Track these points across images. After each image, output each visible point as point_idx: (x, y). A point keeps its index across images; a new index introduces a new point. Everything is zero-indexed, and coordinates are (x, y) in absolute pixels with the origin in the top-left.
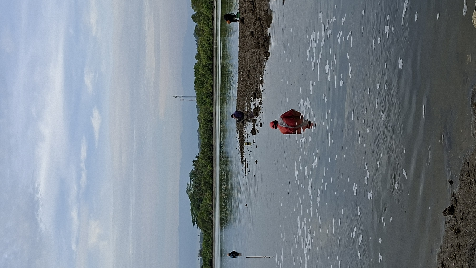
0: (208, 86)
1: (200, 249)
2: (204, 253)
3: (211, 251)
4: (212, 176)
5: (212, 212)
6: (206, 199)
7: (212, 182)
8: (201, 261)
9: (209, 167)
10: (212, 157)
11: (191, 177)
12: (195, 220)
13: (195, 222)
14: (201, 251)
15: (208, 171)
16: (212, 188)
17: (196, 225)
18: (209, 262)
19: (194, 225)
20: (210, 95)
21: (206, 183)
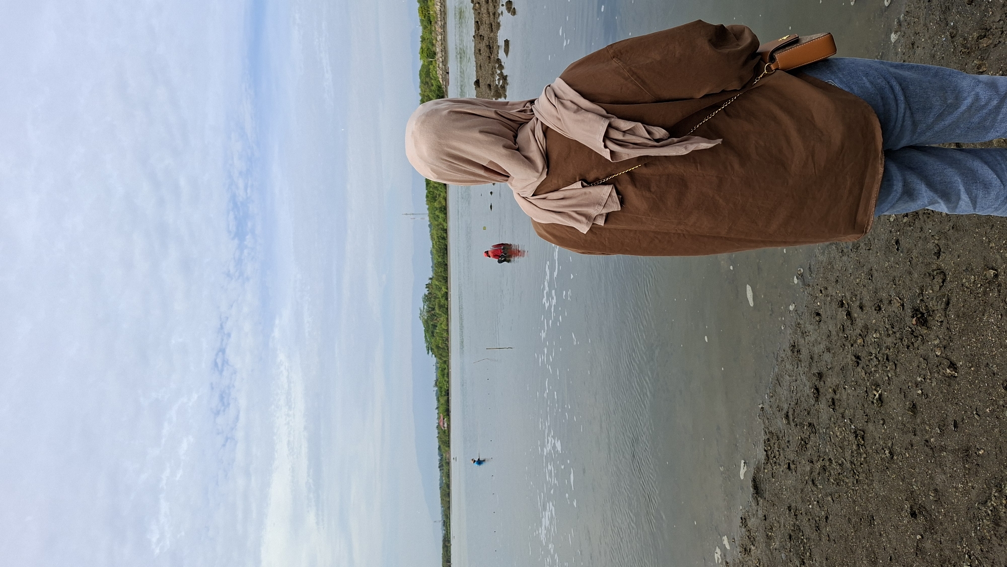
0: (441, 199)
1: (435, 379)
2: (440, 383)
3: (447, 380)
4: (447, 299)
5: (448, 338)
6: (441, 324)
7: (447, 305)
8: (436, 393)
9: (444, 290)
10: (447, 277)
11: (424, 302)
12: (430, 348)
13: (430, 350)
14: (437, 380)
15: (443, 293)
16: (448, 312)
17: (430, 353)
18: (445, 392)
19: (428, 353)
20: (443, 209)
21: (441, 306)
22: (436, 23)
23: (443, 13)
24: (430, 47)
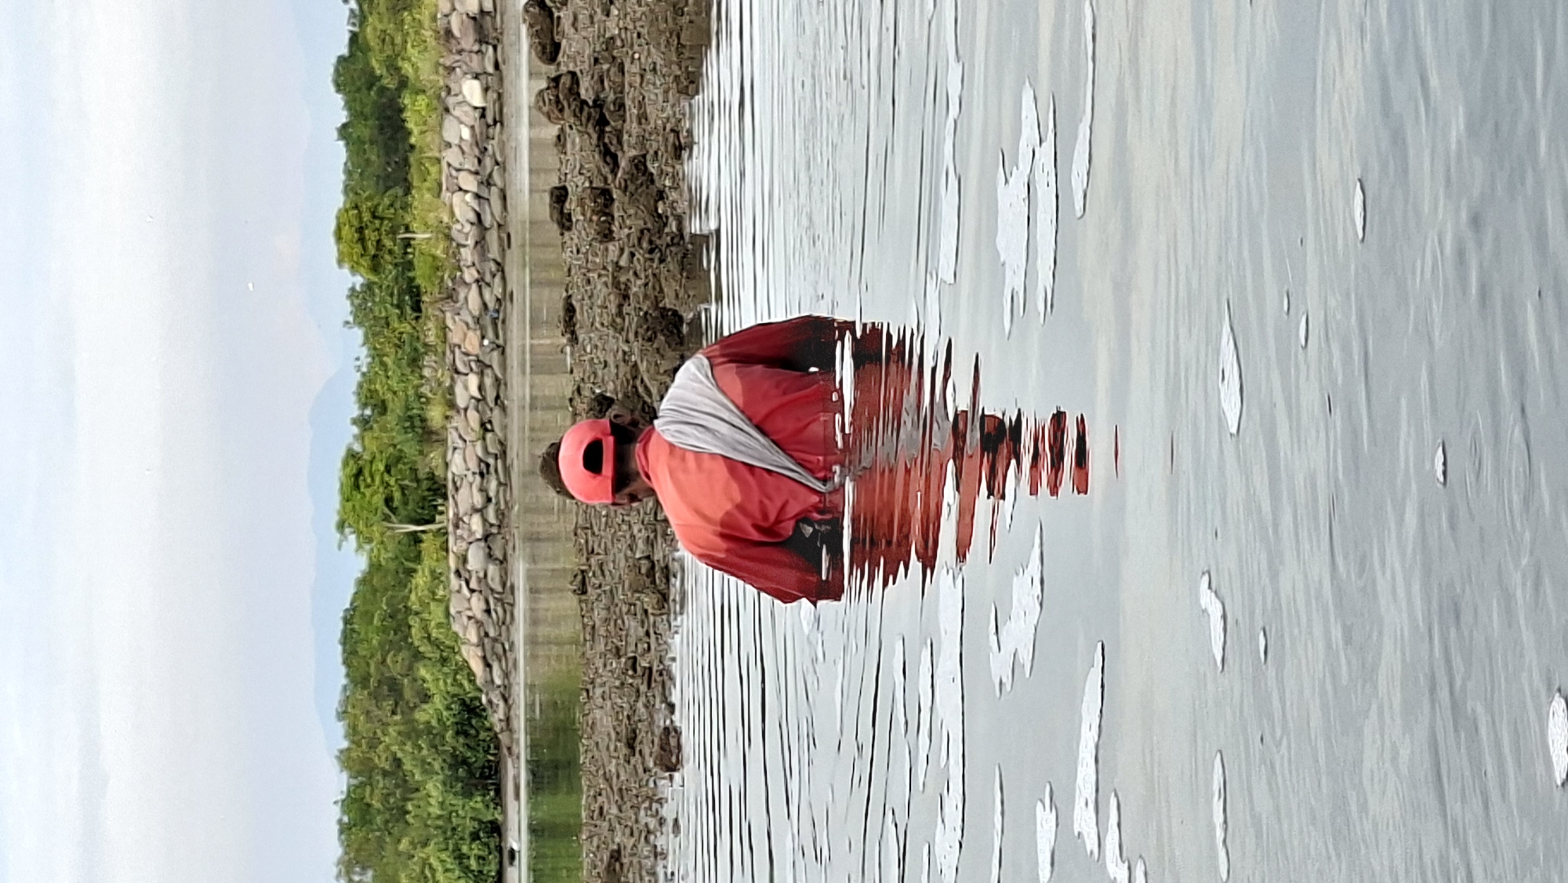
22: (451, 296)
23: (493, 237)
24: (410, 449)
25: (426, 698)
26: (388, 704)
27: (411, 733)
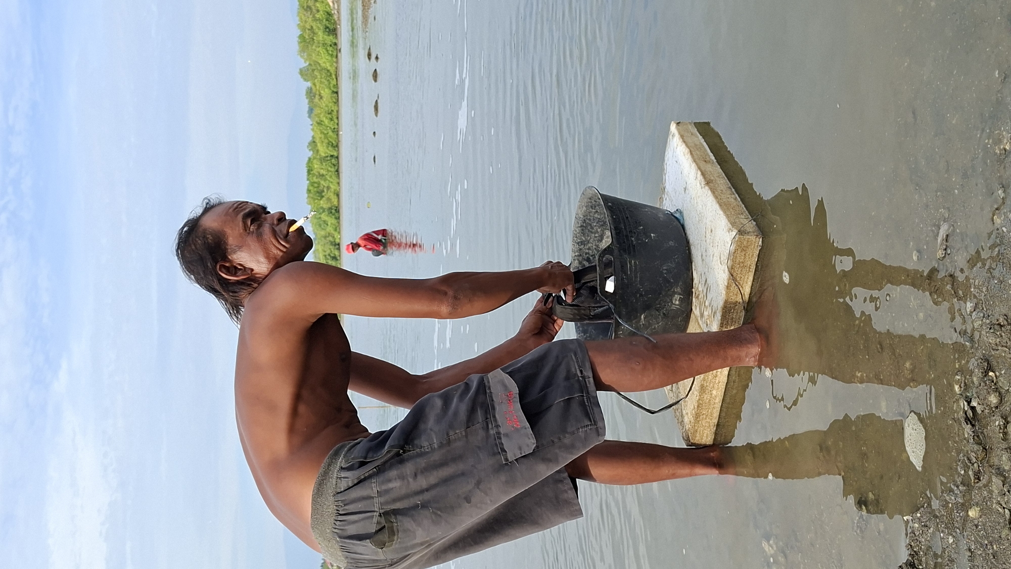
25: (318, 11)
26: (309, 13)
27: (315, 19)
